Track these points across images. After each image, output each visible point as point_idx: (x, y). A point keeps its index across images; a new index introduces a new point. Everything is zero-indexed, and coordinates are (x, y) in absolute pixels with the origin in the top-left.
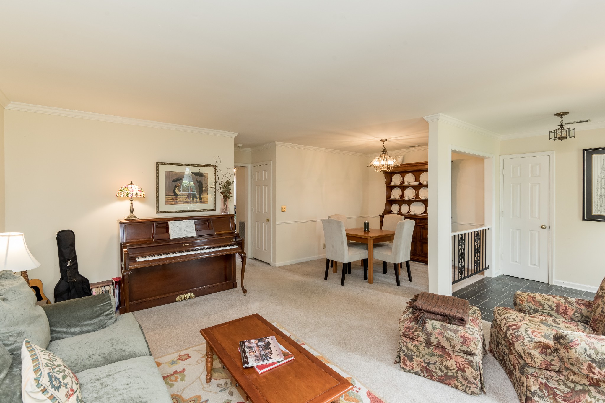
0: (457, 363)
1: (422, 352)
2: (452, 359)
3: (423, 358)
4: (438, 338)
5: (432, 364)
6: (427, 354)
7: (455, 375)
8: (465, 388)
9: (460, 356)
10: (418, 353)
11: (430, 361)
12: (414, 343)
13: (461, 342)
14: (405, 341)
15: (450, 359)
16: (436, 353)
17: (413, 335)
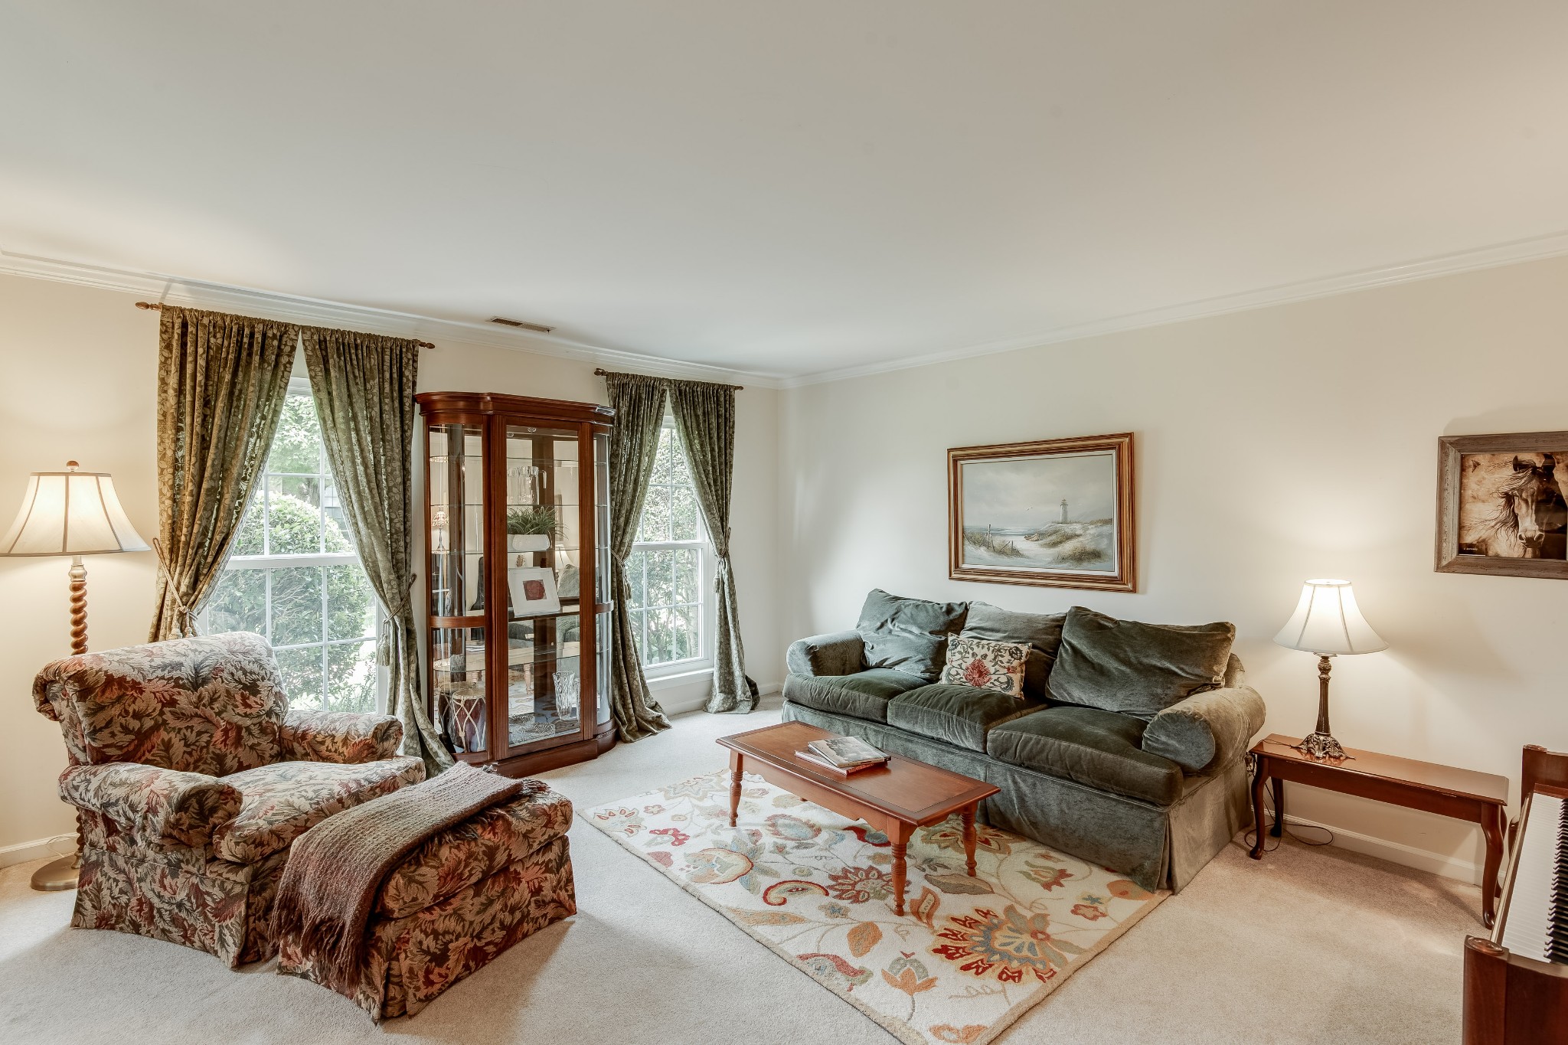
1: (468, 916)
12: (449, 910)
17: (462, 880)
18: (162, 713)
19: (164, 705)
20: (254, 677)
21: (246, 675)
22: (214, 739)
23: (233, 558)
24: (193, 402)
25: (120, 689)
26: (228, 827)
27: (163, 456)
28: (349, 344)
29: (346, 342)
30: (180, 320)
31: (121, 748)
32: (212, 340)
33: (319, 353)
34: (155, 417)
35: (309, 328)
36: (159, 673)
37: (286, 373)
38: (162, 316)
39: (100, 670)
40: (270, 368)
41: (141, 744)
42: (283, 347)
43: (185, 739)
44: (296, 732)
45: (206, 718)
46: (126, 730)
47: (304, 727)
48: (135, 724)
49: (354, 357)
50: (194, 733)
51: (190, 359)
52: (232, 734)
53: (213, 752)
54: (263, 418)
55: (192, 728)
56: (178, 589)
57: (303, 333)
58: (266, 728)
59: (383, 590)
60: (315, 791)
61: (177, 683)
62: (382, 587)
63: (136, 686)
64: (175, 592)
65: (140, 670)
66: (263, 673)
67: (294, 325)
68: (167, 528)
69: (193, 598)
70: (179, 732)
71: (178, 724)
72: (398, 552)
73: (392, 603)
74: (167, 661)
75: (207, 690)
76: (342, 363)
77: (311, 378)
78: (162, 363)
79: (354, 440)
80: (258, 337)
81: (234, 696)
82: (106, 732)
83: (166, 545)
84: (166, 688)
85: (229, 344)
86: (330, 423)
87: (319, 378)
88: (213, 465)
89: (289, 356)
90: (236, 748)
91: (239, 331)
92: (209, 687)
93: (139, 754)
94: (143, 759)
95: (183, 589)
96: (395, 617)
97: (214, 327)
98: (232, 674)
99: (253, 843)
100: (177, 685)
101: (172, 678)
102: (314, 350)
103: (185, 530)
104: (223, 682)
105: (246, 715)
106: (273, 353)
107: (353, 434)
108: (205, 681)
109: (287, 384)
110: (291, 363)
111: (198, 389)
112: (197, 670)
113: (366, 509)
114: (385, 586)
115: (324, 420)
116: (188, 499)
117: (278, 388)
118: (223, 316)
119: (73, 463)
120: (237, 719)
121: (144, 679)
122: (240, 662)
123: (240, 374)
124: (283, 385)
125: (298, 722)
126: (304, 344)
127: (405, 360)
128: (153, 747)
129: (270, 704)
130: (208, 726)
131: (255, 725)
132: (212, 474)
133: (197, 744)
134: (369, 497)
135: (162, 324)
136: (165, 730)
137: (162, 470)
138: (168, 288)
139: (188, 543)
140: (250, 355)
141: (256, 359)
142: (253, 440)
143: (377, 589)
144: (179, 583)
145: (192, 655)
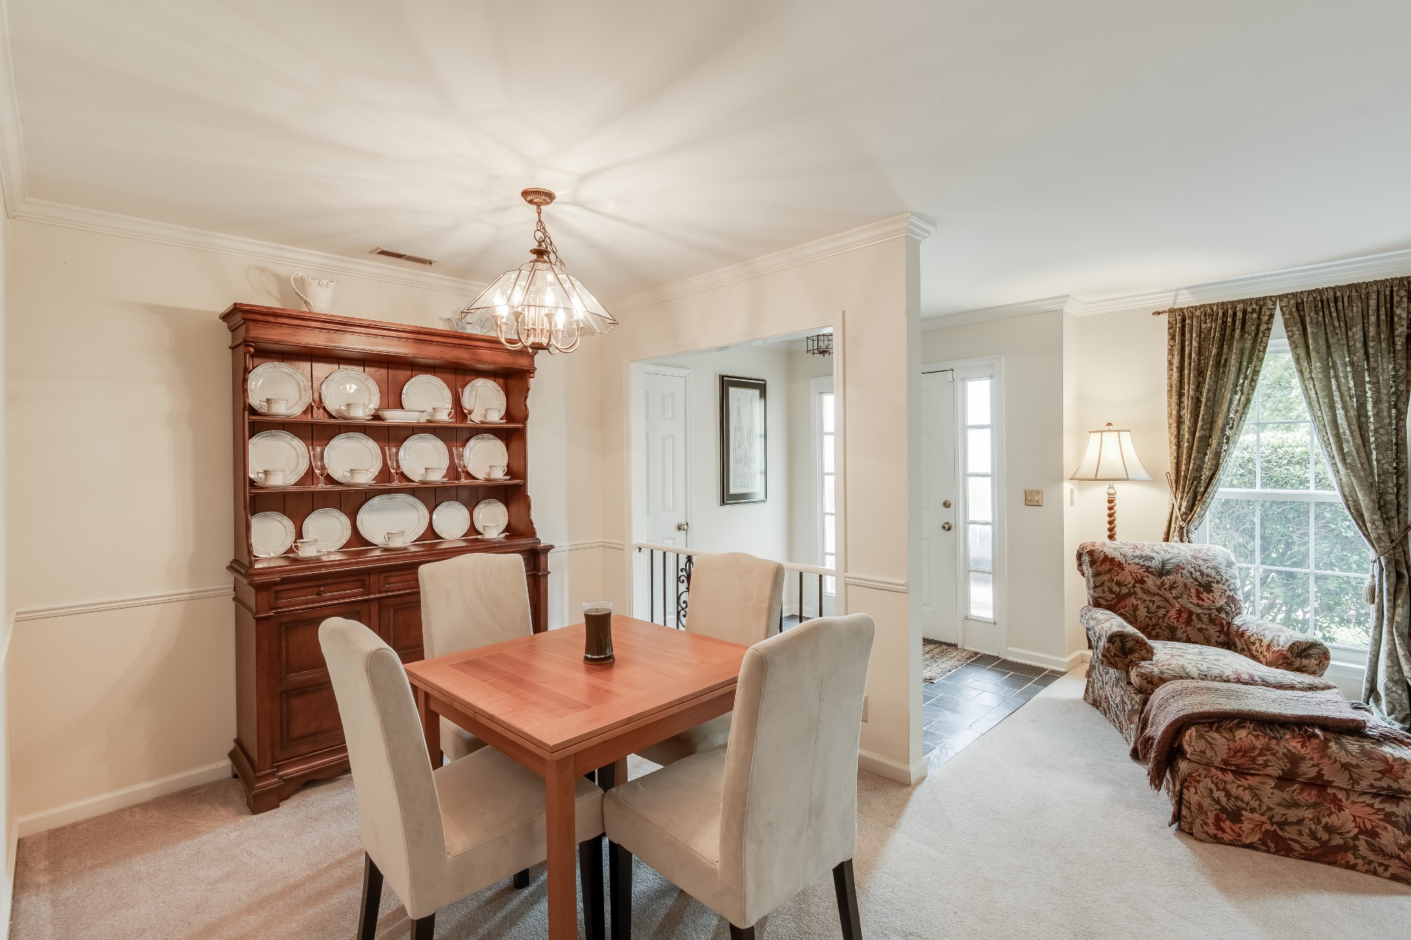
0: (1358, 819)
1: (1265, 800)
2: (1344, 810)
3: (1269, 814)
4: (1321, 766)
5: (1292, 823)
6: (1279, 805)
7: (1351, 843)
8: (1375, 868)
9: (1364, 802)
10: (1255, 804)
11: (1286, 819)
12: (1244, 782)
13: (1379, 772)
14: (1221, 780)
15: (1339, 812)
16: (1302, 800)
17: (1254, 764)
18: (1134, 586)
19: (1136, 582)
20: (1210, 579)
21: (1202, 576)
22: (1169, 615)
23: (1220, 489)
24: (1189, 374)
25: (1110, 565)
26: (1137, 665)
27: (1170, 415)
28: (1328, 300)
29: (1324, 297)
30: (1180, 317)
31: (1107, 601)
32: (1203, 326)
33: (1296, 315)
34: (1166, 388)
35: (1286, 296)
36: (1137, 560)
37: (1264, 339)
38: (1169, 317)
39: (1102, 551)
40: (1250, 337)
41: (1118, 602)
42: (1262, 317)
43: (1148, 607)
44: (1238, 630)
45: (1165, 598)
46: (1111, 591)
47: (1244, 628)
48: (1116, 589)
49: (1333, 310)
50: (1155, 607)
51: (1187, 343)
52: (1185, 615)
53: (1167, 623)
54: (1246, 378)
55: (1154, 602)
56: (1180, 509)
57: (1280, 301)
58: (1215, 620)
59: (1367, 529)
60: (1208, 667)
61: (1148, 569)
62: (1366, 526)
63: (1120, 565)
64: (1178, 511)
65: (1125, 556)
66: (1218, 578)
67: (1271, 297)
68: (1174, 465)
69: (1190, 516)
70: (1144, 602)
71: (1145, 597)
72: (1387, 493)
73: (1378, 543)
74: (1144, 554)
75: (1168, 579)
76: (1320, 318)
77: (1289, 337)
78: (1169, 350)
79: (1334, 387)
80: (1239, 315)
81: (1190, 589)
82: (1101, 588)
83: (1173, 477)
84: (1140, 571)
85: (1216, 325)
86: (1307, 375)
87: (1296, 337)
88: (1203, 419)
89: (1267, 323)
90: (1186, 626)
91: (1224, 313)
92: (1171, 577)
93: (1117, 609)
94: (1119, 612)
95: (1183, 509)
96: (1382, 558)
97: (1205, 315)
98: (1191, 573)
99: (1146, 679)
100: (1147, 571)
101: (1144, 565)
102: (1291, 313)
103: (1184, 467)
104: (1182, 577)
105: (1198, 605)
106: (1253, 325)
107: (1333, 382)
108: (1168, 573)
109: (1265, 347)
110: (1269, 329)
111: (1193, 364)
112: (1164, 563)
113: (1345, 450)
114: (1369, 525)
115: (1301, 372)
116: (1186, 444)
117: (1257, 352)
118: (1211, 306)
119: (1109, 424)
120: (1189, 605)
121: (1126, 562)
122: (1199, 566)
123: (1225, 347)
124: (1261, 348)
125: (1242, 623)
126: (1281, 310)
127: (1396, 299)
128: (1126, 606)
129: (1221, 602)
130: (1166, 604)
131: (1205, 614)
132: (1202, 426)
133: (1156, 614)
134: (1350, 439)
135: (1169, 323)
136: (1135, 598)
137: (1170, 425)
138: (1176, 296)
139: (1186, 477)
140: (1234, 330)
141: (1238, 332)
142: (1237, 397)
143: (1360, 528)
144: (1181, 505)
145: (1162, 553)
